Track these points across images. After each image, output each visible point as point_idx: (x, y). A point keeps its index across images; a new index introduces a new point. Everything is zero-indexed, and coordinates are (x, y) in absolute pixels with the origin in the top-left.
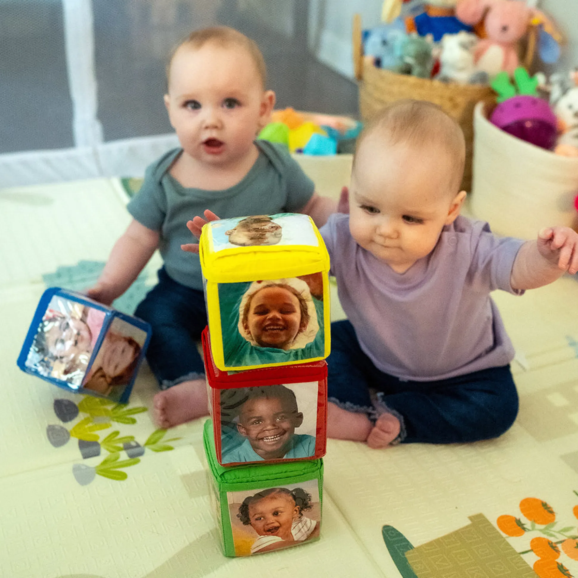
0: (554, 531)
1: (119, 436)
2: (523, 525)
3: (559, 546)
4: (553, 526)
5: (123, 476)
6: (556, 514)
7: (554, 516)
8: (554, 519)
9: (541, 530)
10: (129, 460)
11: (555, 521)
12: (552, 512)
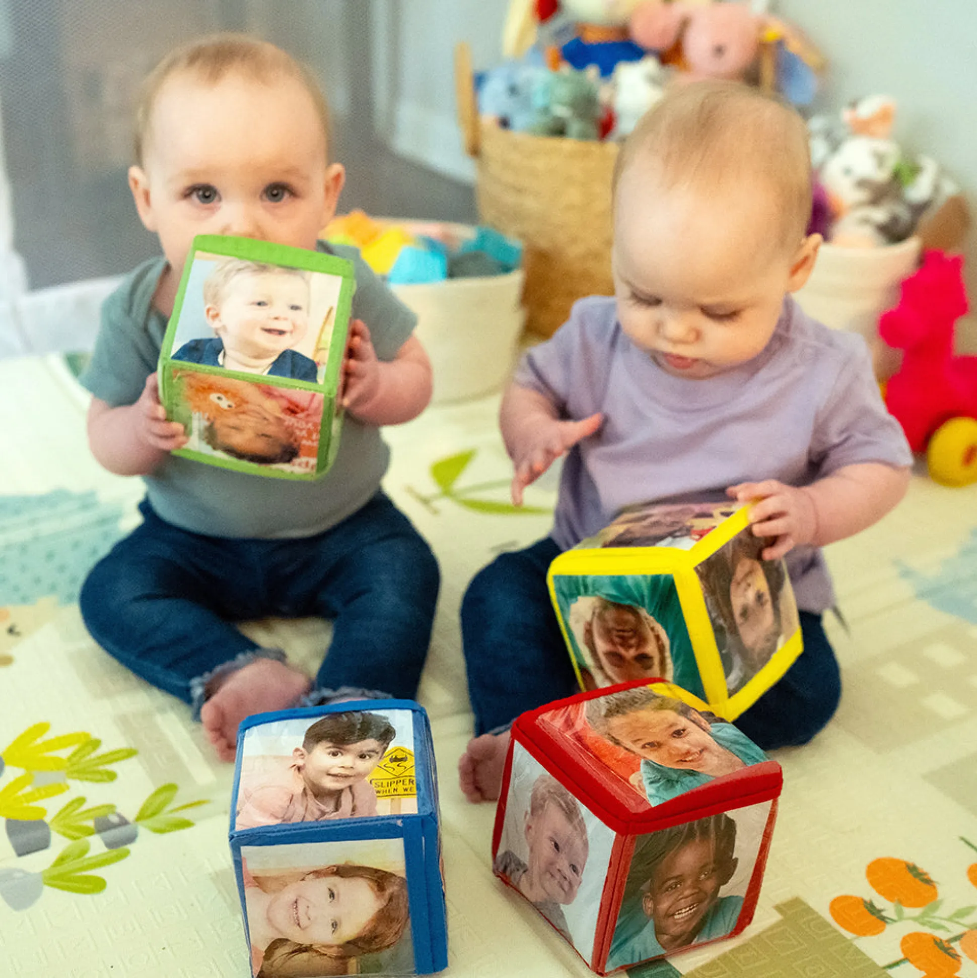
0: (941, 919)
1: (85, 807)
2: (880, 911)
3: (956, 946)
4: (936, 908)
5: (99, 885)
6: (937, 886)
7: (934, 887)
8: (935, 895)
9: (915, 919)
10: (108, 853)
11: (940, 897)
12: (928, 882)
